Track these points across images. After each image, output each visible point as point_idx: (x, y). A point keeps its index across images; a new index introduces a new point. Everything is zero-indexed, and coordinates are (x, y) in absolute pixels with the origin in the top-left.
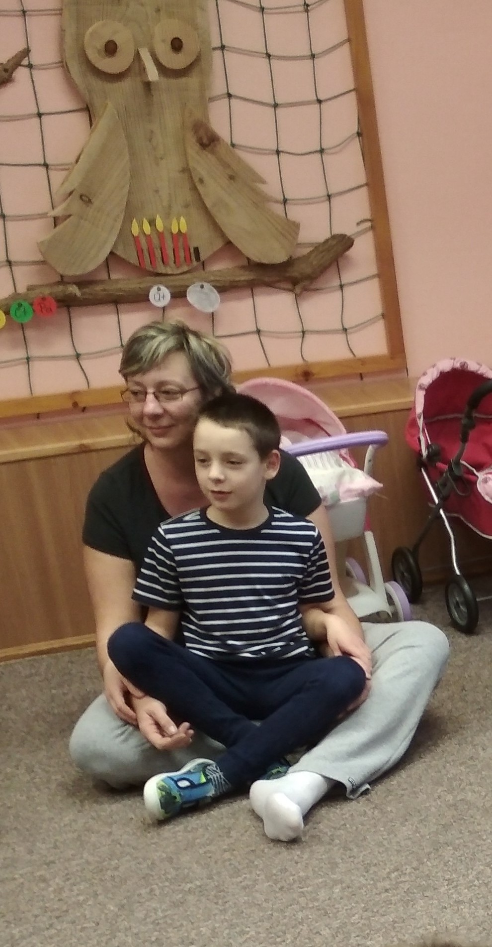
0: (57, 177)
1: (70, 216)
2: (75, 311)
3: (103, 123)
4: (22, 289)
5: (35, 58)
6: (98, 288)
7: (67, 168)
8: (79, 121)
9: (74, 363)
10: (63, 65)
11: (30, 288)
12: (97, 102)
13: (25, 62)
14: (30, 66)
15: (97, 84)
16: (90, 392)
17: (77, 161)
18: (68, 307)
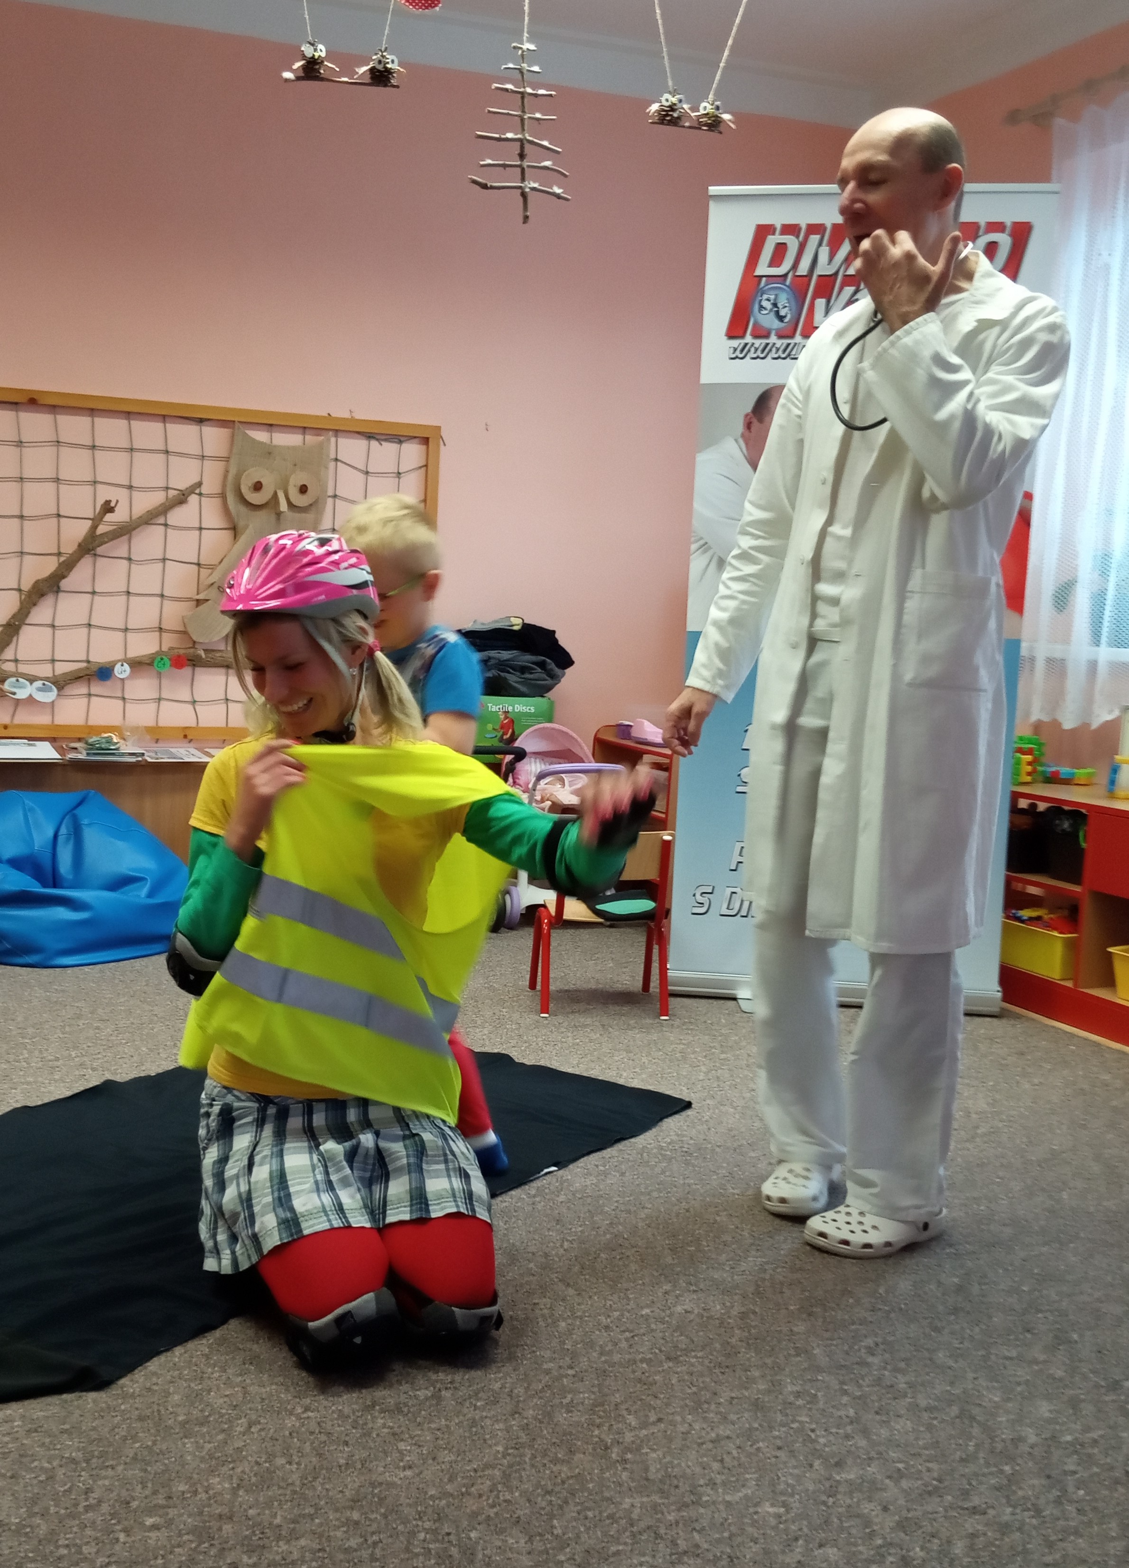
0: (204, 572)
1: (207, 600)
2: (198, 670)
3: (243, 539)
4: (165, 648)
5: (204, 489)
6: (218, 655)
7: (212, 567)
8: (227, 535)
9: (190, 707)
10: (223, 496)
11: (171, 649)
12: (241, 524)
13: (197, 491)
14: (200, 494)
15: (243, 509)
16: (197, 728)
17: (221, 562)
18: (194, 665)
